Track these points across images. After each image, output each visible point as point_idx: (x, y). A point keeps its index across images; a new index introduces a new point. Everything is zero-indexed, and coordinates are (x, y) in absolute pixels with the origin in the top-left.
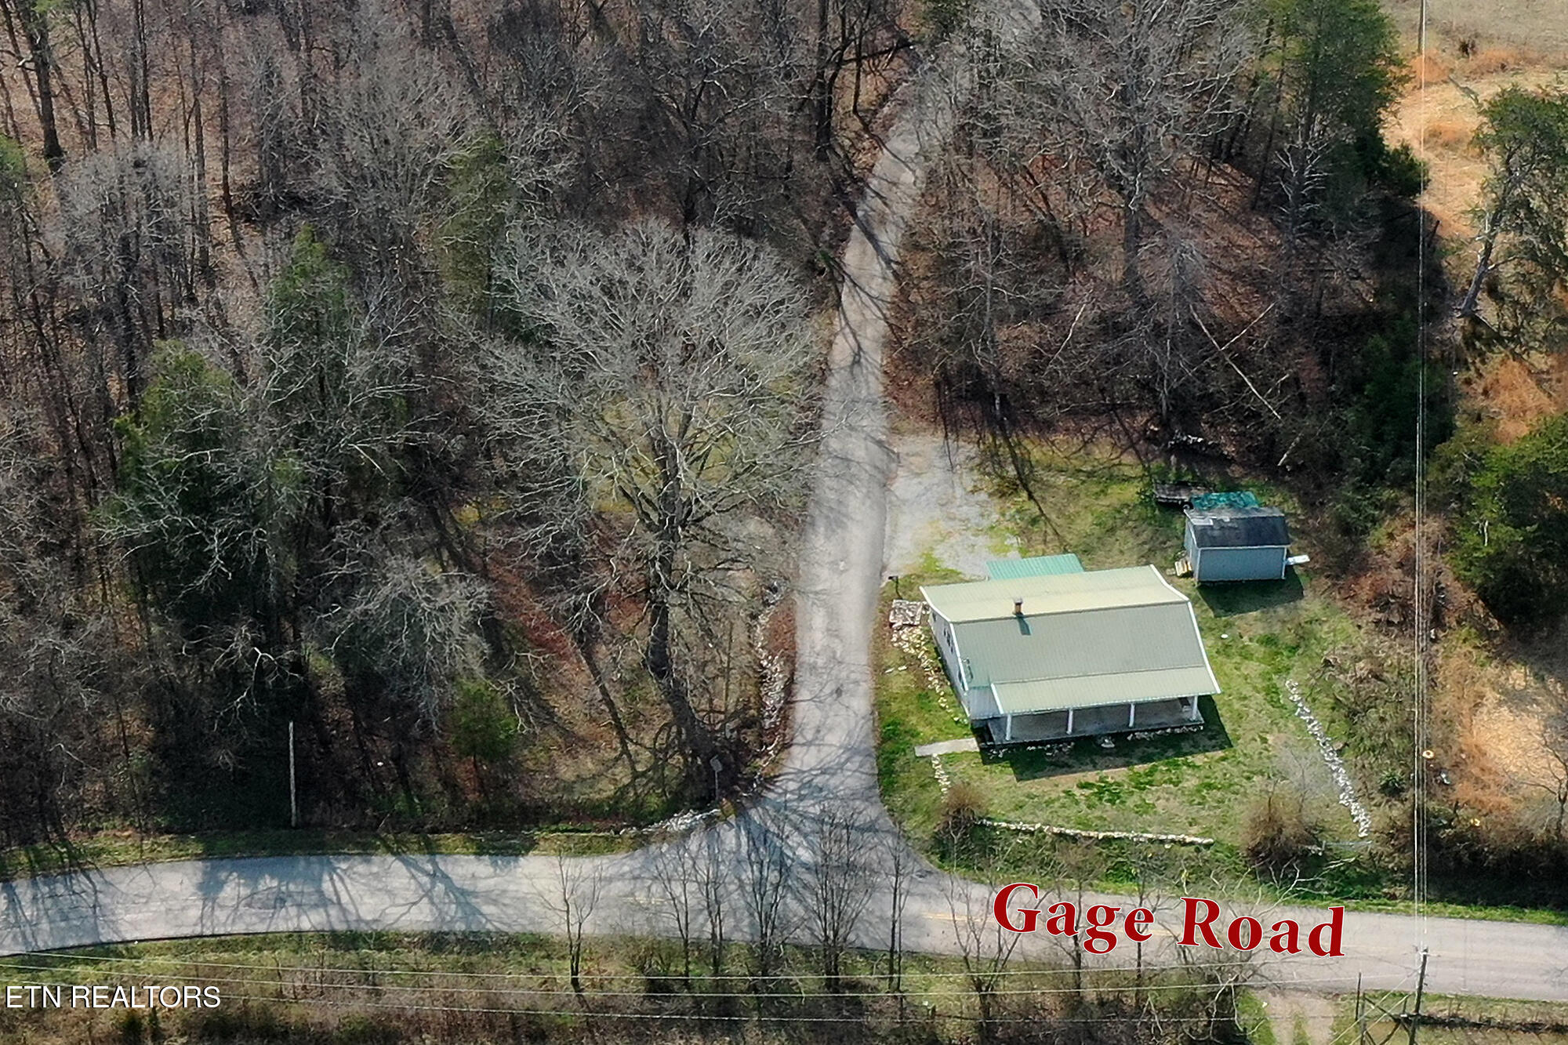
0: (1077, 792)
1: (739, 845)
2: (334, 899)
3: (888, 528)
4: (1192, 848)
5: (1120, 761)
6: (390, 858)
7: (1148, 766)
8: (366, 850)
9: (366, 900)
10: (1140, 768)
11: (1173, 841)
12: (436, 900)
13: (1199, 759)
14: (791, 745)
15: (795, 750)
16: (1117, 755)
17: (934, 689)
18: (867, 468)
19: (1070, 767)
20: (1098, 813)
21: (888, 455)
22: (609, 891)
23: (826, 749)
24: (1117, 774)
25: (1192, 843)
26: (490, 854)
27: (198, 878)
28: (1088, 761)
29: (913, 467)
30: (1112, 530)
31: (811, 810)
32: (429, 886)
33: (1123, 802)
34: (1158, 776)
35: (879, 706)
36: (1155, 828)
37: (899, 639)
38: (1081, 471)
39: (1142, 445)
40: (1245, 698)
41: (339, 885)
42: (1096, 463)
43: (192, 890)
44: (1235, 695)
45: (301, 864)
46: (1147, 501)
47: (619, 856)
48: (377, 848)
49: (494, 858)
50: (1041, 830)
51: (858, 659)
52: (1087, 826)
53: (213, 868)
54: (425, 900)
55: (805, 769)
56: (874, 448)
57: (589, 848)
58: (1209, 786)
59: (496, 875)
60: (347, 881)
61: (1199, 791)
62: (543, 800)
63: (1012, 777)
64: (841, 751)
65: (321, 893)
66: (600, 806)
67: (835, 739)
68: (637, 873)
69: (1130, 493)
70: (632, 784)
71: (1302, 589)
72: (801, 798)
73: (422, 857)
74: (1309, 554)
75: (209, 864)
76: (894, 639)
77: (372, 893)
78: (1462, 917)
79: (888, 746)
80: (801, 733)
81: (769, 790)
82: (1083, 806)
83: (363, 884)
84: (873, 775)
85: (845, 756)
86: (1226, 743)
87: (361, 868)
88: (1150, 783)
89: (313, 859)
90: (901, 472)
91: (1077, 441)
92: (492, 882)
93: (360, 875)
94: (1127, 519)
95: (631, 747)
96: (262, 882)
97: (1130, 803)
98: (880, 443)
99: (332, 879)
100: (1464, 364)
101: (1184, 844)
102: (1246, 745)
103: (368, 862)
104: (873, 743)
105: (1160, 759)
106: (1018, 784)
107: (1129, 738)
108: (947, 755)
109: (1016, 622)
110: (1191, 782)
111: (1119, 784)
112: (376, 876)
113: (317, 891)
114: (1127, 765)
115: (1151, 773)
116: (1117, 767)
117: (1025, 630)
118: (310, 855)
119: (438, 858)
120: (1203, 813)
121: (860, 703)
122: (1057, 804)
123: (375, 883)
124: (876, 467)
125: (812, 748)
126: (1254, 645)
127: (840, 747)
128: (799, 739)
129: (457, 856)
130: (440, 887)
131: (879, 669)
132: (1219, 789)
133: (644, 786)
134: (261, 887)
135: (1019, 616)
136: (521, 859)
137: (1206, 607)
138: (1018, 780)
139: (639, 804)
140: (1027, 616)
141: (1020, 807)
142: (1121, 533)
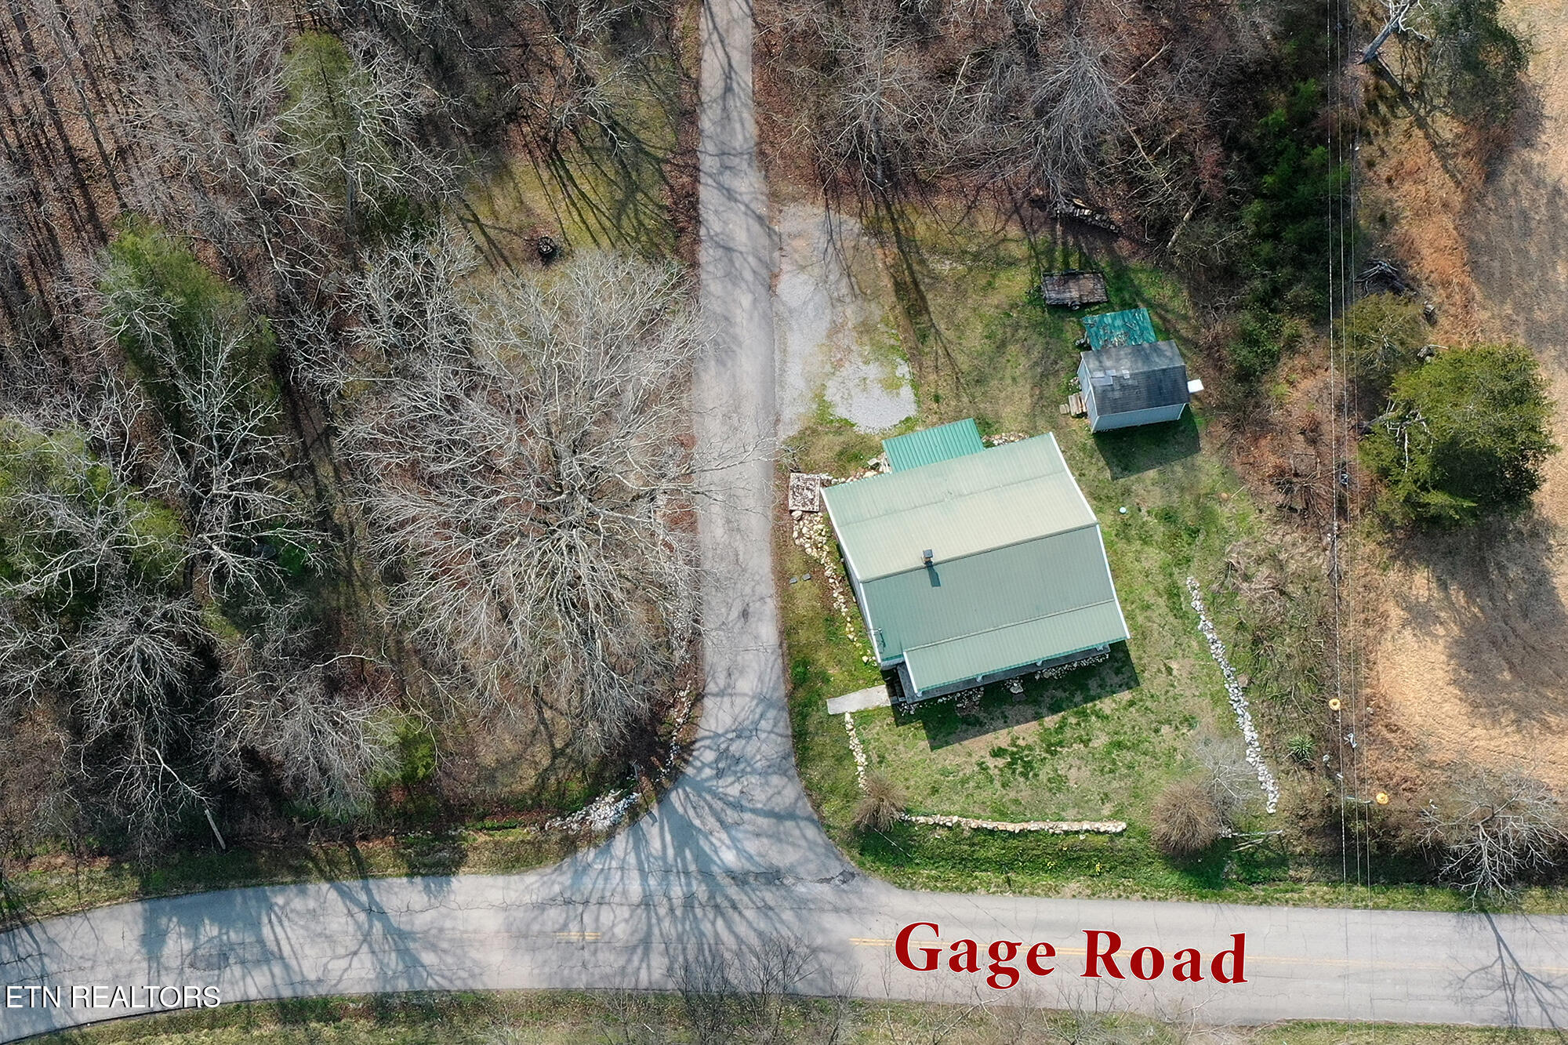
0: (991, 762)
1: (664, 847)
2: (276, 949)
3: (777, 356)
4: (1106, 838)
5: (1030, 711)
6: (325, 886)
7: (1057, 717)
8: (300, 875)
9: (308, 951)
10: (1051, 721)
11: (1087, 831)
12: (376, 948)
13: (1106, 705)
14: (703, 697)
15: (708, 702)
16: (1026, 702)
17: (840, 610)
18: (751, 259)
19: (982, 724)
20: (1012, 795)
21: (770, 236)
22: (543, 924)
23: (738, 701)
24: (1027, 733)
25: (1105, 832)
26: (423, 875)
27: (139, 929)
28: (998, 713)
29: (796, 256)
30: (1002, 345)
31: (730, 791)
32: (366, 926)
33: (1036, 775)
34: (1068, 733)
35: (787, 632)
36: (1071, 813)
37: (801, 535)
38: (966, 252)
39: (1026, 210)
40: (1148, 607)
41: (278, 929)
42: (981, 240)
43: (135, 945)
44: (1138, 603)
45: (238, 897)
46: (1036, 297)
47: (548, 870)
48: (309, 872)
49: (426, 879)
50: (958, 824)
51: (761, 563)
52: (1003, 815)
53: (152, 911)
54: (365, 948)
55: (720, 731)
56: (756, 227)
57: (517, 860)
58: (1119, 745)
59: (431, 907)
60: (286, 923)
61: (1109, 753)
62: (466, 795)
63: (924, 744)
64: (755, 702)
65: (261, 941)
66: (523, 800)
67: (746, 684)
68: (567, 895)
69: (1017, 283)
70: (552, 767)
71: (1196, 438)
72: (720, 774)
73: (356, 883)
74: (1203, 379)
75: (147, 906)
76: (795, 534)
77: (313, 940)
78: (1366, 907)
79: (801, 694)
80: (713, 678)
81: (686, 762)
82: (997, 784)
83: (302, 927)
84: (787, 736)
85: (759, 711)
86: (1132, 681)
87: (298, 903)
88: (1060, 744)
89: (250, 892)
90: (786, 266)
91: (960, 205)
92: (428, 916)
93: (298, 913)
94: (1016, 327)
95: (548, 714)
96: (202, 930)
97: (1043, 777)
98: (760, 219)
99: (270, 921)
100: (1367, 137)
101: (1098, 833)
102: (1152, 682)
103: (303, 893)
104: (782, 691)
105: (1069, 707)
106: (933, 756)
107: (1037, 677)
108: (860, 712)
109: (926, 572)
110: (1100, 741)
111: (1030, 748)
112: (313, 913)
113: (257, 941)
114: (1038, 717)
115: (1060, 729)
116: (1027, 722)
117: (935, 581)
118: (245, 886)
119: (371, 883)
120: (1115, 784)
121: (767, 632)
122: (972, 784)
123: (312, 925)
124: (760, 260)
125: (726, 699)
126: (1152, 521)
127: (753, 698)
128: (712, 687)
129: (389, 880)
130: (378, 927)
131: (782, 576)
132: (1128, 749)
133: (565, 768)
134: (203, 939)
135: (929, 565)
136: (453, 879)
137: (1102, 463)
138: (933, 748)
139: (561, 793)
140: (937, 564)
141: (935, 791)
142: (1013, 349)
